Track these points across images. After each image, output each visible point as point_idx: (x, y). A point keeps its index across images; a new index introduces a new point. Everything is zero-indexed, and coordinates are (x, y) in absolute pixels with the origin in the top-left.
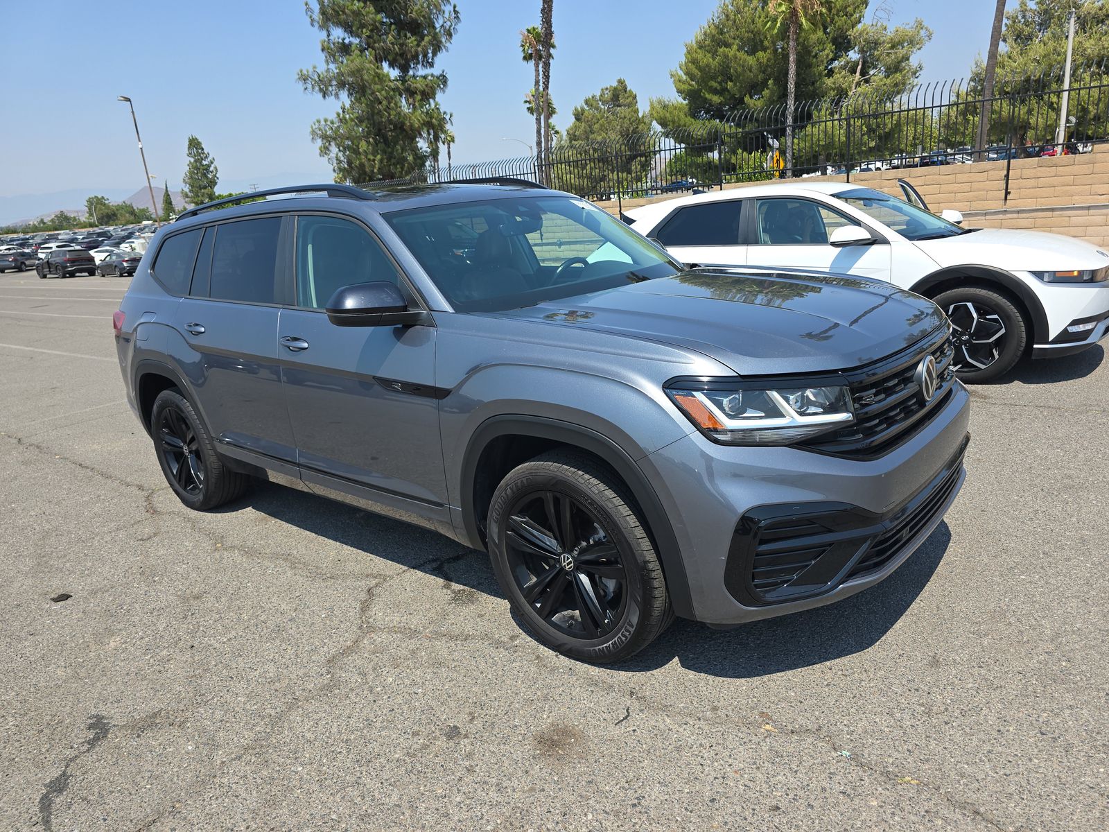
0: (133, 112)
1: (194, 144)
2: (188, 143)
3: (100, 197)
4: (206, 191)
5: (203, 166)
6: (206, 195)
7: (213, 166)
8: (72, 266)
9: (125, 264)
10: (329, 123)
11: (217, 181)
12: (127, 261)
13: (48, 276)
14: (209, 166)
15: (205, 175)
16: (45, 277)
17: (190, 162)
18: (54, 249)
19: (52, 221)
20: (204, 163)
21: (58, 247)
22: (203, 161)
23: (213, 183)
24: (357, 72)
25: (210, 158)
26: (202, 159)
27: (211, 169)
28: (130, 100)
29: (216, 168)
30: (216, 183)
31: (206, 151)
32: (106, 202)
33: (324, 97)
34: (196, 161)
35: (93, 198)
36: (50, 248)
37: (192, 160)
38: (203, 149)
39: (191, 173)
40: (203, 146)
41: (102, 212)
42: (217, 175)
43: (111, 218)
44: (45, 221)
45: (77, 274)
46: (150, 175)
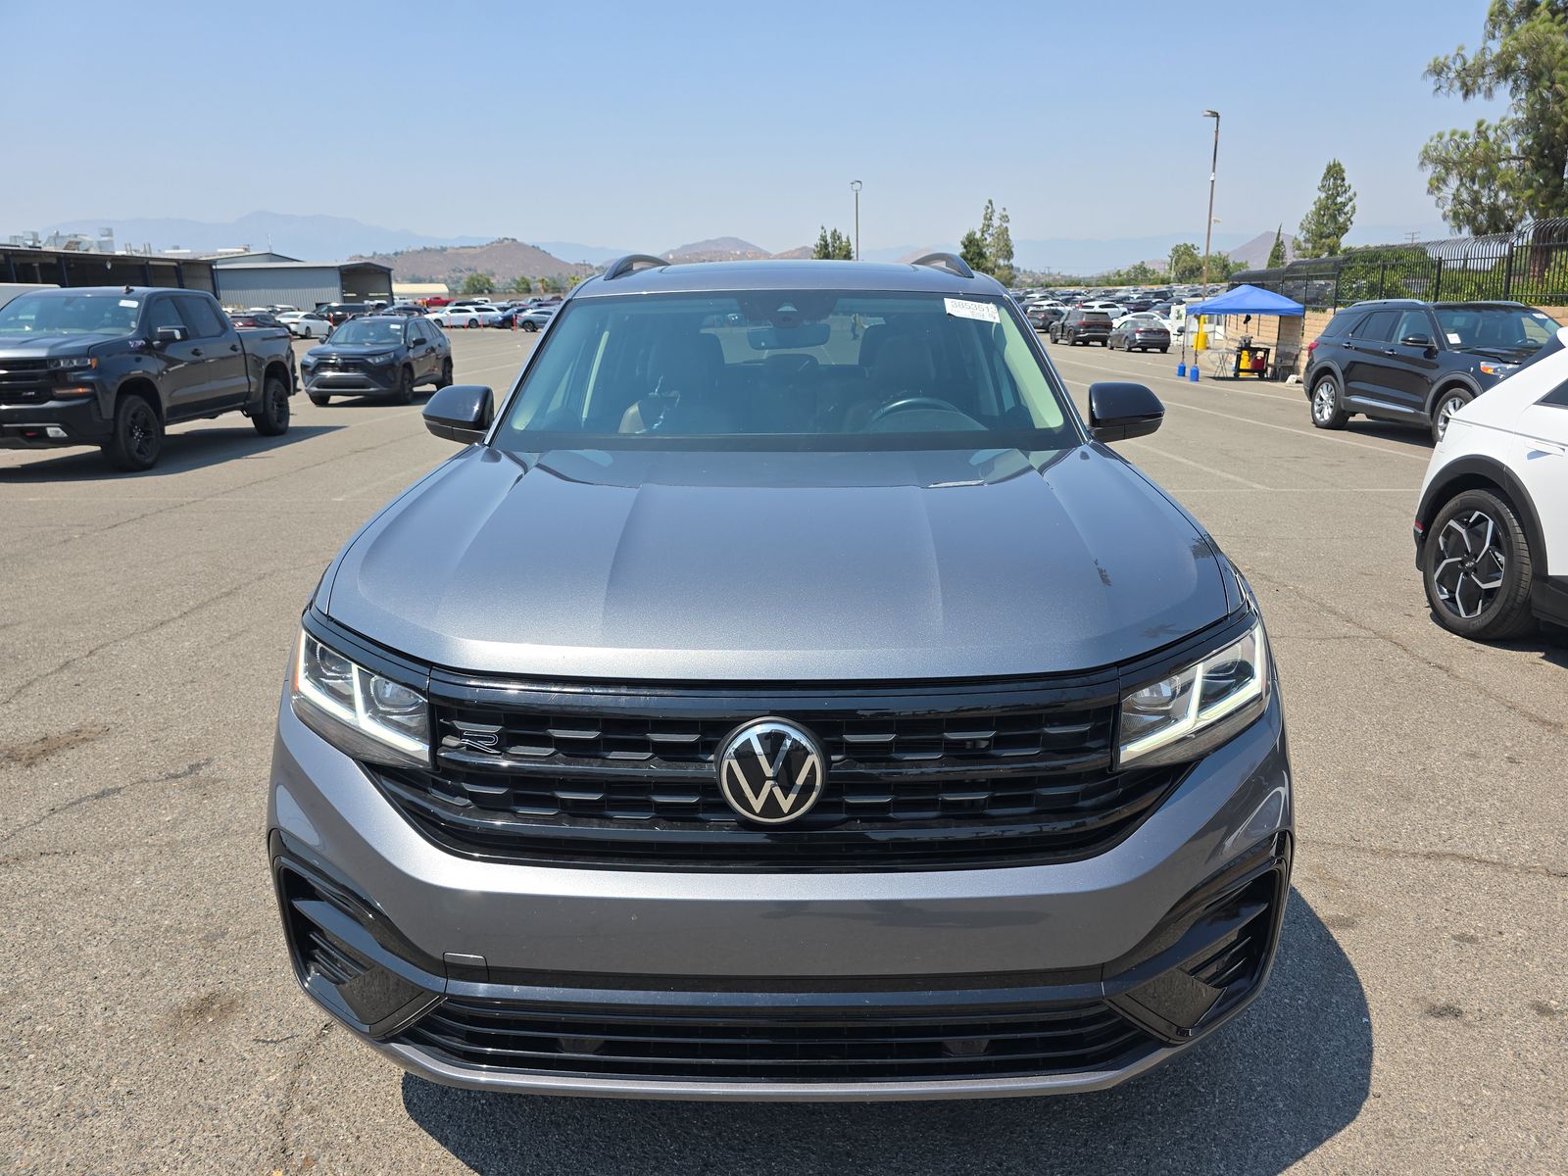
0: (1217, 132)
1: (1335, 172)
2: (1325, 171)
3: (1189, 245)
4: (1328, 241)
5: (1336, 204)
6: (1326, 248)
7: (1351, 204)
8: (1085, 332)
9: (1138, 336)
10: (1457, 137)
11: (1350, 226)
12: (1141, 332)
13: (1060, 341)
14: (1344, 205)
15: (1334, 218)
16: (1056, 342)
17: (1319, 198)
18: (1097, 309)
19: (1128, 273)
20: (1339, 200)
21: (1101, 307)
22: (1338, 198)
23: (1343, 229)
24: (1533, 49)
25: (1350, 193)
26: (1338, 195)
27: (1346, 209)
28: (1218, 117)
29: (1354, 208)
30: (1347, 230)
31: (1347, 183)
32: (1195, 252)
33: (1466, 95)
34: (1327, 198)
35: (1181, 246)
36: (1092, 307)
37: (1323, 195)
38: (1343, 180)
39: (1317, 213)
40: (1345, 175)
41: (1185, 264)
42: (1352, 219)
43: (1193, 273)
44: (1122, 273)
45: (1091, 343)
46: (1213, 218)
